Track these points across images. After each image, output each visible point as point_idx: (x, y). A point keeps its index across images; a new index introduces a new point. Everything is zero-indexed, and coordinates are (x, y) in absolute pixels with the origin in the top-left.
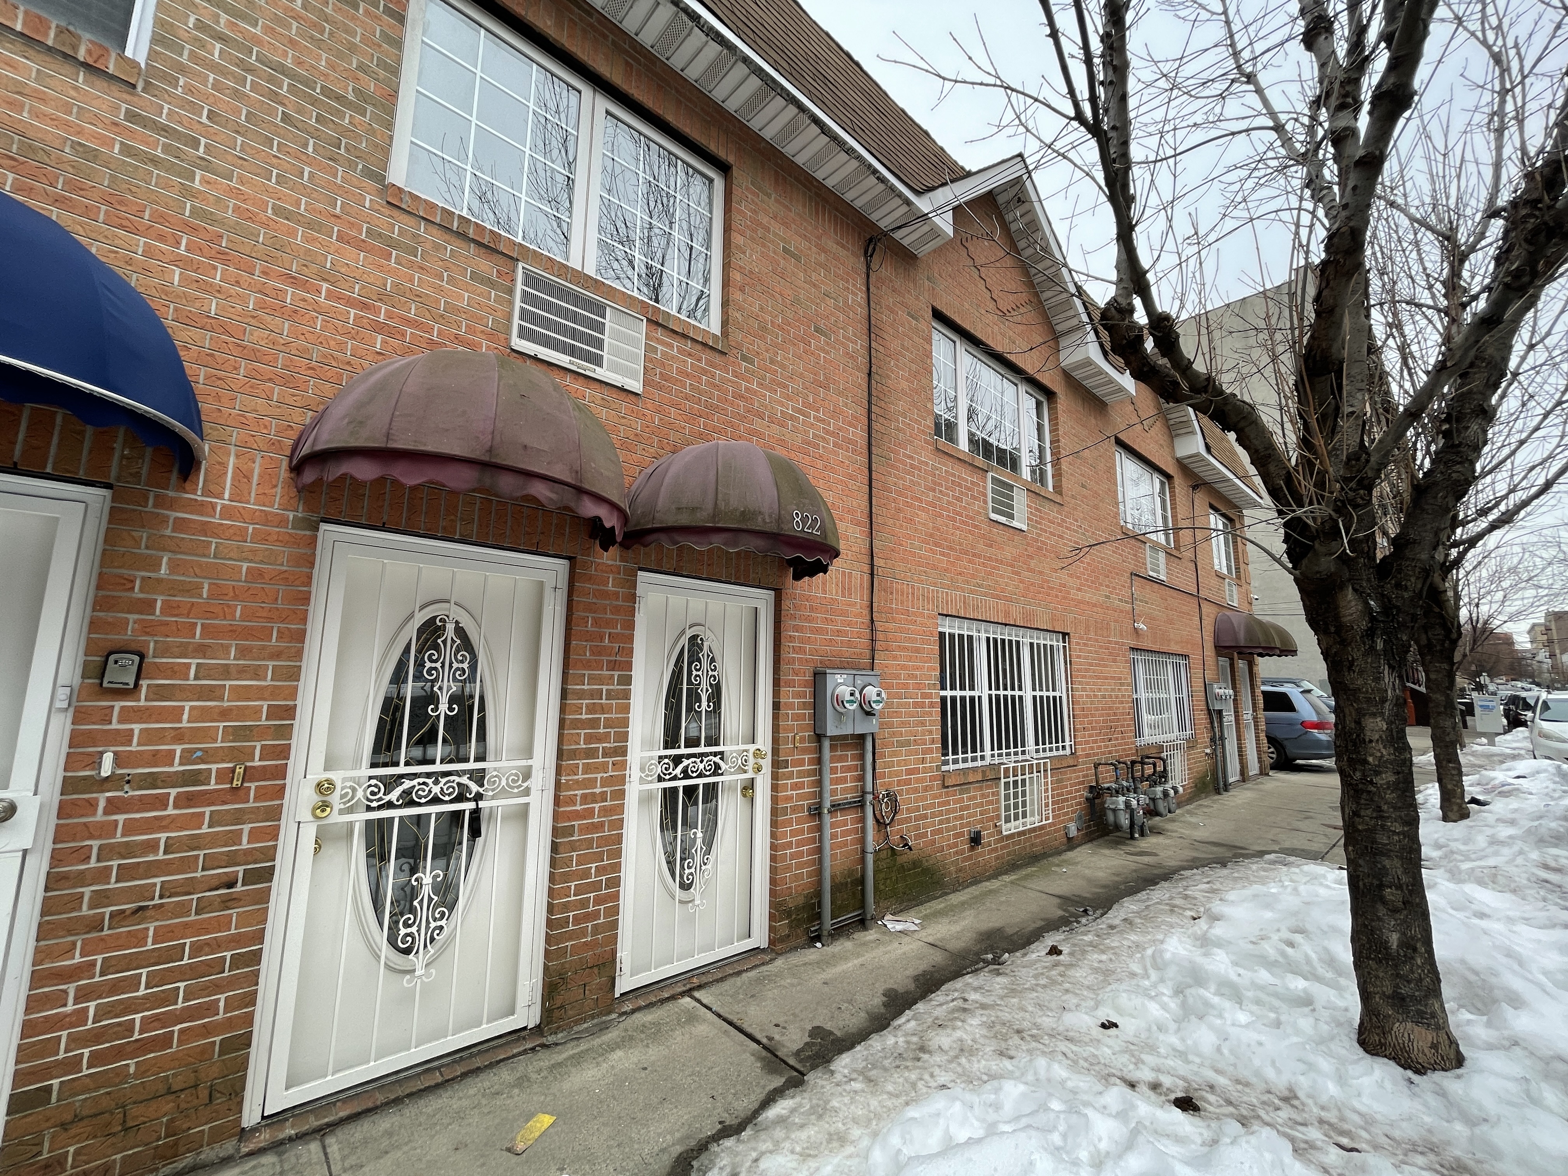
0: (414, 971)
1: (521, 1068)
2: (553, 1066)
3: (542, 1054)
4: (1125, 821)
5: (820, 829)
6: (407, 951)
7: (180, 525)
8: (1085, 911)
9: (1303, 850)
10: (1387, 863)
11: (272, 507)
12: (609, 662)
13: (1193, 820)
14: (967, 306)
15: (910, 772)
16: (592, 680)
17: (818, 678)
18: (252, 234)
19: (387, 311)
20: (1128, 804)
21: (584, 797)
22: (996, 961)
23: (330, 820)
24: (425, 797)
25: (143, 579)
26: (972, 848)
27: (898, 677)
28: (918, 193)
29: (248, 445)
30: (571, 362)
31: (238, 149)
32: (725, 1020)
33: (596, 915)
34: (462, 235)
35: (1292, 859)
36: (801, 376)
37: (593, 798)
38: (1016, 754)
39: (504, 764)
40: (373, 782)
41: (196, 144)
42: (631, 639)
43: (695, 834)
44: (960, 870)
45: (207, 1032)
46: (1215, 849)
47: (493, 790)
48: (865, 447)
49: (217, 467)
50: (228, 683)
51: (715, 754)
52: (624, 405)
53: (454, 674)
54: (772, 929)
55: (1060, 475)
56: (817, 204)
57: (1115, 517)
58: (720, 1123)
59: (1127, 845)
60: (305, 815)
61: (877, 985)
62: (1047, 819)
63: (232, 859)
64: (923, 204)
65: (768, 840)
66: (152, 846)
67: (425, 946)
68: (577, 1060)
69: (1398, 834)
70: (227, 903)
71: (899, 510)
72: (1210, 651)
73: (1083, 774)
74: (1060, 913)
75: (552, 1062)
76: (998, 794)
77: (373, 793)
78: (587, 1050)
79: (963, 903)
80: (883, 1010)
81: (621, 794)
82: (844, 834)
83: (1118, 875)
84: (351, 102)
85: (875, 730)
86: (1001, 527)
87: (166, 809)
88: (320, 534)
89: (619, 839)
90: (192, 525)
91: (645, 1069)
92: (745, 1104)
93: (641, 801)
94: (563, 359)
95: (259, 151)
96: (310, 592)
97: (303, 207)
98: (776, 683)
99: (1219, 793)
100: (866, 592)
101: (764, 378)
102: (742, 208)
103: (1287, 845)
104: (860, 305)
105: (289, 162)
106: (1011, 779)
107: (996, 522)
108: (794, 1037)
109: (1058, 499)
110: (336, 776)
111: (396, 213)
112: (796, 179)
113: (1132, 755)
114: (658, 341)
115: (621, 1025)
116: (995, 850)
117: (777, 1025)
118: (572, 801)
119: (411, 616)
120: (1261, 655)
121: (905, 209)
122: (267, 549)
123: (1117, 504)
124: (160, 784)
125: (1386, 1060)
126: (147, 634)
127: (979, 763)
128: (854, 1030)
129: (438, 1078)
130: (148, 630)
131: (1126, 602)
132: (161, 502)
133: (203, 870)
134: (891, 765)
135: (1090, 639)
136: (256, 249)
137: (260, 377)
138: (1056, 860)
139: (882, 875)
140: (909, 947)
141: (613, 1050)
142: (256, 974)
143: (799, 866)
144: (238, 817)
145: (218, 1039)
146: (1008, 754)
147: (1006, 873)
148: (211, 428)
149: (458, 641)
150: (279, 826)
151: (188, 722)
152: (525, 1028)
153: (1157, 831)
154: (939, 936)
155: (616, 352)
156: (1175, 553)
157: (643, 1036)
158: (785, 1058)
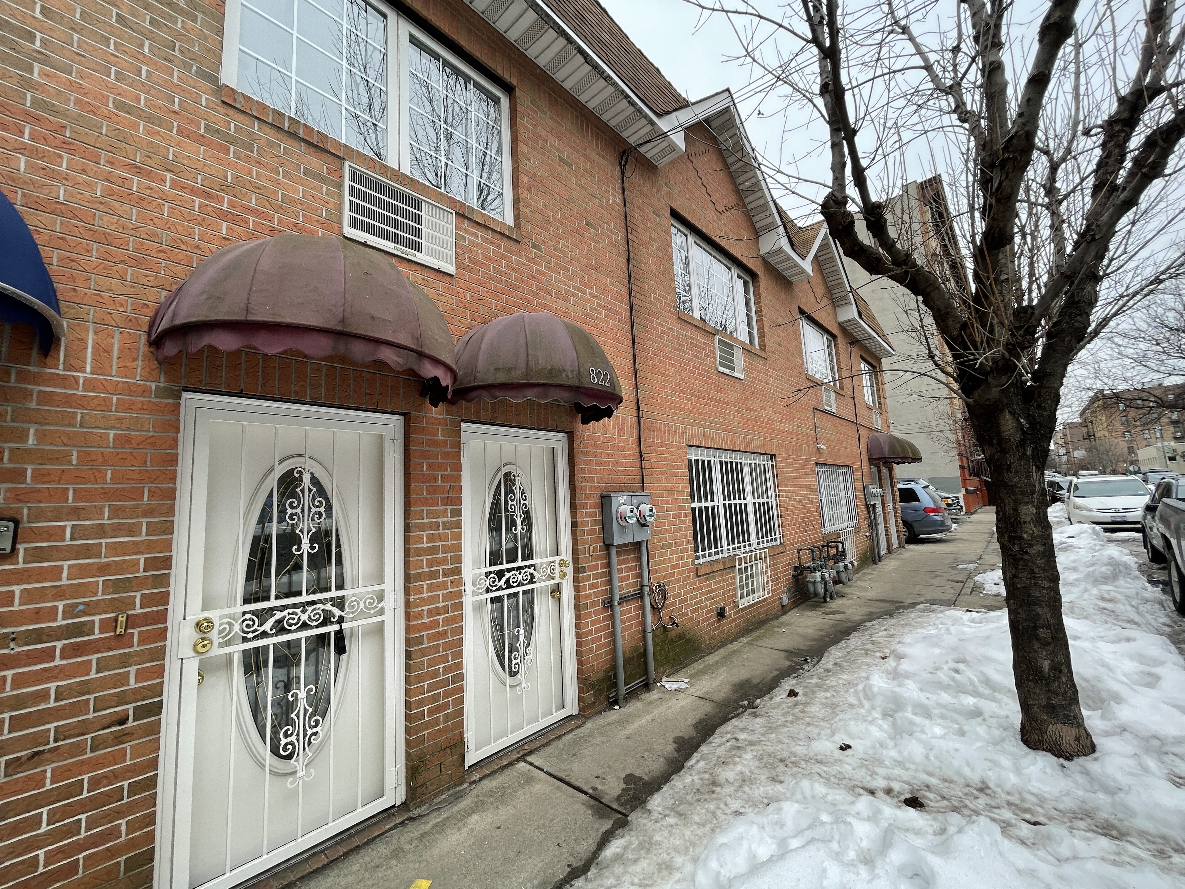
0: (296, 772)
1: (394, 841)
2: (422, 836)
3: (411, 826)
4: (821, 590)
5: (612, 617)
6: (290, 757)
7: (44, 398)
8: (806, 660)
9: (940, 600)
10: (1039, 610)
11: (135, 378)
12: (443, 499)
13: (863, 584)
14: (694, 207)
15: (674, 567)
16: (430, 514)
17: (605, 500)
18: (95, 126)
19: (229, 200)
20: (823, 578)
21: (430, 611)
22: (751, 706)
23: (212, 654)
24: (295, 624)
25: (11, 450)
26: (719, 620)
27: (661, 495)
28: (659, 115)
29: (106, 322)
30: (395, 248)
31: (75, 45)
32: (556, 777)
33: (446, 706)
34: (293, 135)
35: (935, 607)
36: (578, 261)
37: (438, 611)
38: (744, 547)
39: (360, 590)
40: (248, 616)
41: (31, 38)
42: (459, 478)
43: (518, 631)
44: (712, 638)
45: (112, 853)
46: (883, 605)
47: (353, 613)
48: (628, 317)
49: (77, 342)
50: (104, 541)
51: (529, 567)
52: (441, 285)
53: (313, 519)
54: (580, 699)
55: (764, 336)
56: (582, 122)
57: (801, 367)
58: (569, 866)
59: (822, 607)
60: (187, 651)
61: (667, 735)
62: (768, 593)
63: (121, 699)
64: (664, 124)
65: (574, 630)
66: (44, 695)
67: (304, 749)
68: (441, 827)
69: (1047, 589)
70: (119, 738)
71: (654, 366)
72: (865, 462)
73: (789, 559)
74: (788, 663)
75: (421, 832)
76: (733, 578)
77: (248, 626)
78: (448, 818)
79: (717, 663)
80: (676, 754)
81: (459, 606)
82: (630, 619)
83: (822, 630)
84: (182, 9)
85: (649, 537)
86: (727, 377)
87: (53, 661)
88: (182, 402)
89: (460, 643)
90: (55, 398)
91: (499, 828)
92: (586, 847)
93: (474, 609)
94: (389, 246)
95: (96, 49)
96: (177, 454)
97: (142, 102)
98: (573, 506)
99: (876, 564)
100: (635, 431)
101: (549, 262)
102: (525, 123)
103: (929, 597)
104: (618, 205)
105: (125, 60)
106: (743, 566)
107: (723, 373)
108: (613, 785)
109: (763, 354)
110: (213, 615)
111: (231, 112)
112: (565, 101)
113: (820, 541)
114: (466, 231)
115: (472, 793)
116: (735, 620)
117: (597, 777)
118: (420, 616)
119: (271, 469)
120: (898, 463)
121: (649, 128)
122: (132, 417)
123: (802, 357)
124: (45, 638)
125: (1044, 753)
126: (20, 501)
127: (720, 556)
128: (657, 774)
129: (324, 860)
130: (20, 497)
131: (811, 430)
132: (23, 377)
133: (94, 712)
134: (659, 563)
135: (788, 458)
136: (99, 140)
137: (112, 259)
138: (775, 623)
139: (659, 648)
140: (684, 702)
141: (469, 815)
142: (154, 797)
143: (598, 648)
144: (125, 661)
145: (122, 859)
146: (739, 548)
147: (743, 637)
148: (68, 307)
149: (315, 490)
150: (164, 665)
151: (68, 579)
152: (393, 806)
153: (842, 596)
154: (705, 690)
155: (432, 240)
156: (840, 392)
157: (492, 799)
158: (609, 804)
